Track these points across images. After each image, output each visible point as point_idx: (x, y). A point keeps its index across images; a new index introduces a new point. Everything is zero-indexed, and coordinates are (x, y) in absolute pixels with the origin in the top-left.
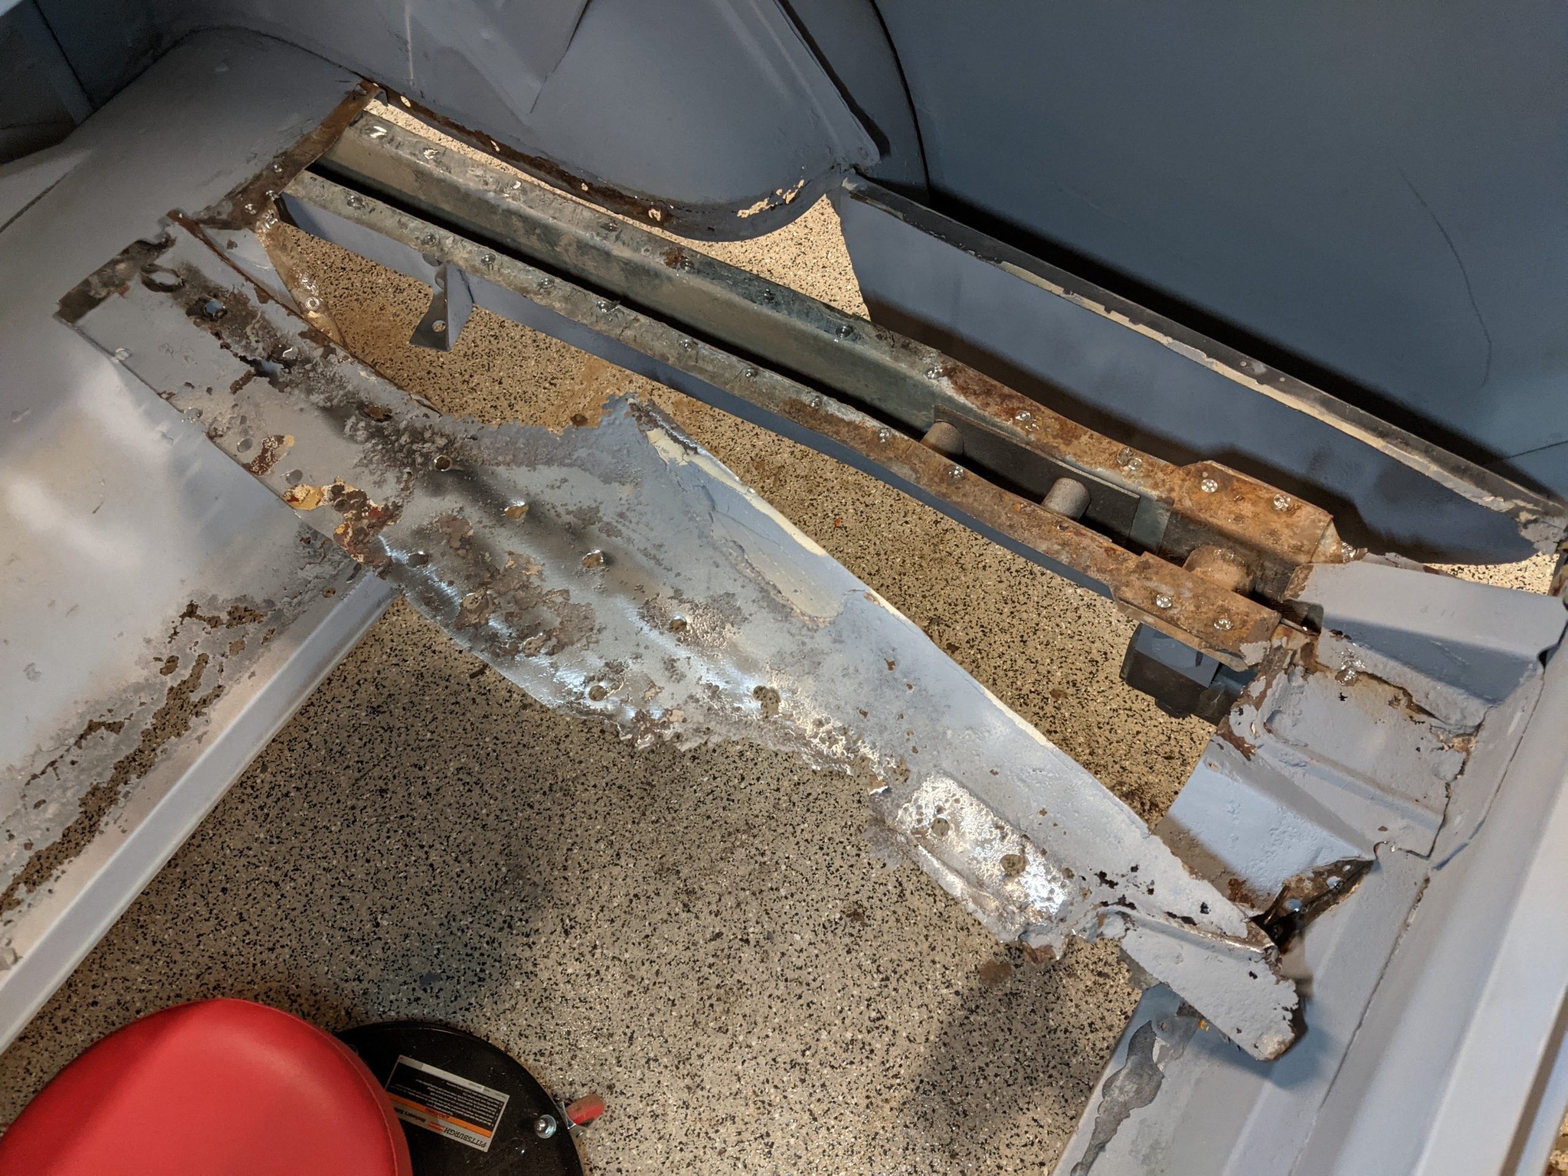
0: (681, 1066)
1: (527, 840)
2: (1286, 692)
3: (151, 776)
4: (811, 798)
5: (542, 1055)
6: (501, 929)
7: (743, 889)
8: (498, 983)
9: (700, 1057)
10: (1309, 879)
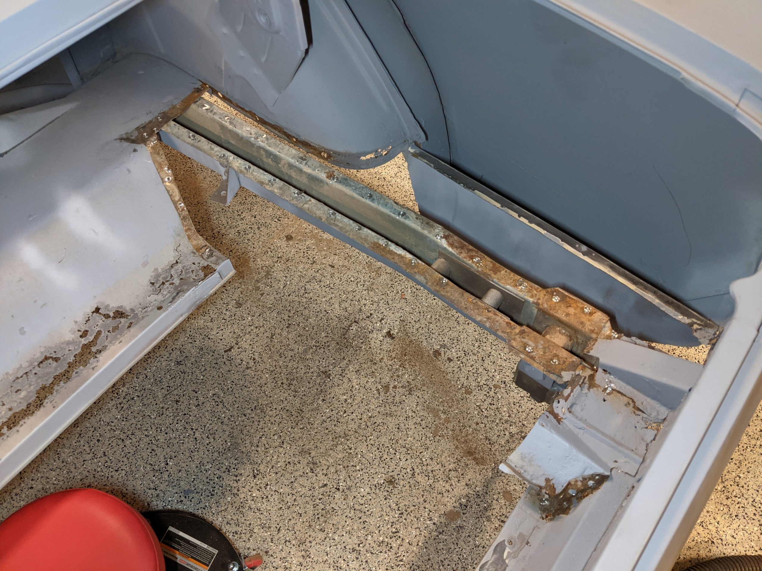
0: (301, 545)
1: (242, 431)
2: (579, 396)
3: (69, 383)
4: (376, 424)
5: (237, 533)
6: (224, 472)
7: (339, 465)
8: (220, 497)
9: (310, 542)
10: (580, 481)
